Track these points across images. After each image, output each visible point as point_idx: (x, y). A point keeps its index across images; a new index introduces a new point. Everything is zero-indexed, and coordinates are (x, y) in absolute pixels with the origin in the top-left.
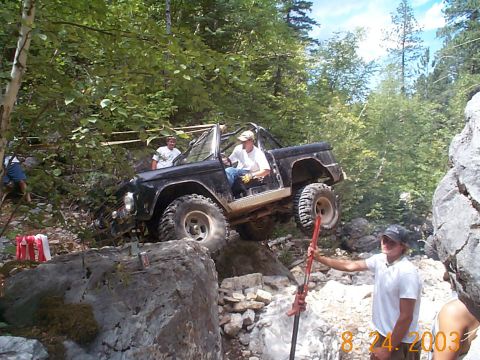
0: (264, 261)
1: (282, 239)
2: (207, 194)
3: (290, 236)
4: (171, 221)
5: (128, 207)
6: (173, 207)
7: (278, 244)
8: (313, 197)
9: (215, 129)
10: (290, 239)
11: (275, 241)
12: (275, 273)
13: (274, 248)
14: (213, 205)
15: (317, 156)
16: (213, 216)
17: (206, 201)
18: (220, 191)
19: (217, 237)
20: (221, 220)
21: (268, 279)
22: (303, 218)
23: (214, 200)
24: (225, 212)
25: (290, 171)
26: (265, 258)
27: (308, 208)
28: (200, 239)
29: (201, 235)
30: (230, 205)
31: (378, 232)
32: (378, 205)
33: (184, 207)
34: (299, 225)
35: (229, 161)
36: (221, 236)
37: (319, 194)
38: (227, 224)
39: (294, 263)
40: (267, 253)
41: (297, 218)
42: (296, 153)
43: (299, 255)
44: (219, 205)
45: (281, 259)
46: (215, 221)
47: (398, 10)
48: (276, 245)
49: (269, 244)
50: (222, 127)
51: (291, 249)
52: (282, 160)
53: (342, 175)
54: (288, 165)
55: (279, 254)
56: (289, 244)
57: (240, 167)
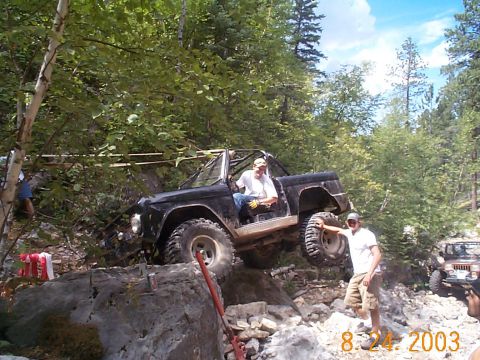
0: (269, 290)
1: (286, 268)
2: (214, 219)
3: (293, 265)
4: (178, 244)
5: (135, 229)
6: (180, 231)
7: (281, 274)
9: (224, 154)
10: (293, 269)
11: (278, 271)
12: (279, 302)
13: (277, 277)
14: (220, 230)
15: (325, 185)
16: (220, 241)
17: (213, 226)
18: (227, 216)
19: (223, 263)
20: (228, 245)
21: (273, 308)
22: (309, 246)
23: (221, 225)
24: (231, 238)
25: (297, 199)
26: (269, 286)
27: (314, 237)
28: (207, 264)
29: (208, 260)
30: (237, 230)
33: (191, 231)
34: (305, 254)
35: (236, 185)
36: (228, 262)
38: (233, 250)
39: (297, 294)
40: (271, 283)
41: (303, 247)
42: (304, 181)
43: (302, 286)
44: (226, 231)
45: (285, 289)
46: (222, 246)
47: (404, 47)
48: (279, 274)
49: (272, 274)
50: (231, 152)
51: (294, 279)
52: (290, 188)
53: (349, 205)
54: (296, 193)
55: (282, 283)
56: (292, 274)
57: (247, 193)
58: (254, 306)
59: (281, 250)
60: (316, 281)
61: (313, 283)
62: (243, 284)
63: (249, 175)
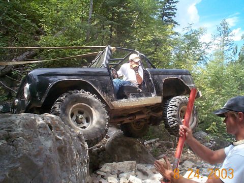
0: (140, 152)
1: (153, 140)
2: (93, 92)
3: (158, 139)
4: (58, 108)
5: (26, 96)
6: (62, 98)
7: (151, 144)
8: (178, 105)
9: (107, 48)
10: (158, 141)
11: (149, 142)
12: (147, 162)
13: (148, 145)
14: (96, 100)
15: (182, 78)
16: (96, 108)
18: (105, 91)
19: (97, 126)
20: (104, 113)
21: (141, 166)
22: (170, 120)
23: (99, 97)
24: (107, 107)
25: (161, 85)
26: (141, 150)
27: (174, 113)
28: (84, 127)
29: (85, 124)
30: (112, 103)
31: (213, 141)
32: (214, 123)
33: (72, 98)
34: (167, 126)
35: (117, 74)
36: (102, 126)
37: (183, 103)
38: (107, 117)
39: (160, 156)
40: (142, 147)
41: (166, 121)
42: (167, 73)
43: (163, 152)
44: (103, 101)
45: (152, 153)
46: (98, 113)
47: (221, 24)
48: (149, 144)
49: (145, 143)
50: (112, 48)
51: (159, 147)
52: (156, 76)
53: (198, 93)
54: (161, 80)
55: (151, 149)
56: (157, 144)
57: (124, 79)
58: (126, 164)
59: (149, 124)
60: (172, 149)
61: (171, 150)
62: (122, 148)
63: (126, 66)
